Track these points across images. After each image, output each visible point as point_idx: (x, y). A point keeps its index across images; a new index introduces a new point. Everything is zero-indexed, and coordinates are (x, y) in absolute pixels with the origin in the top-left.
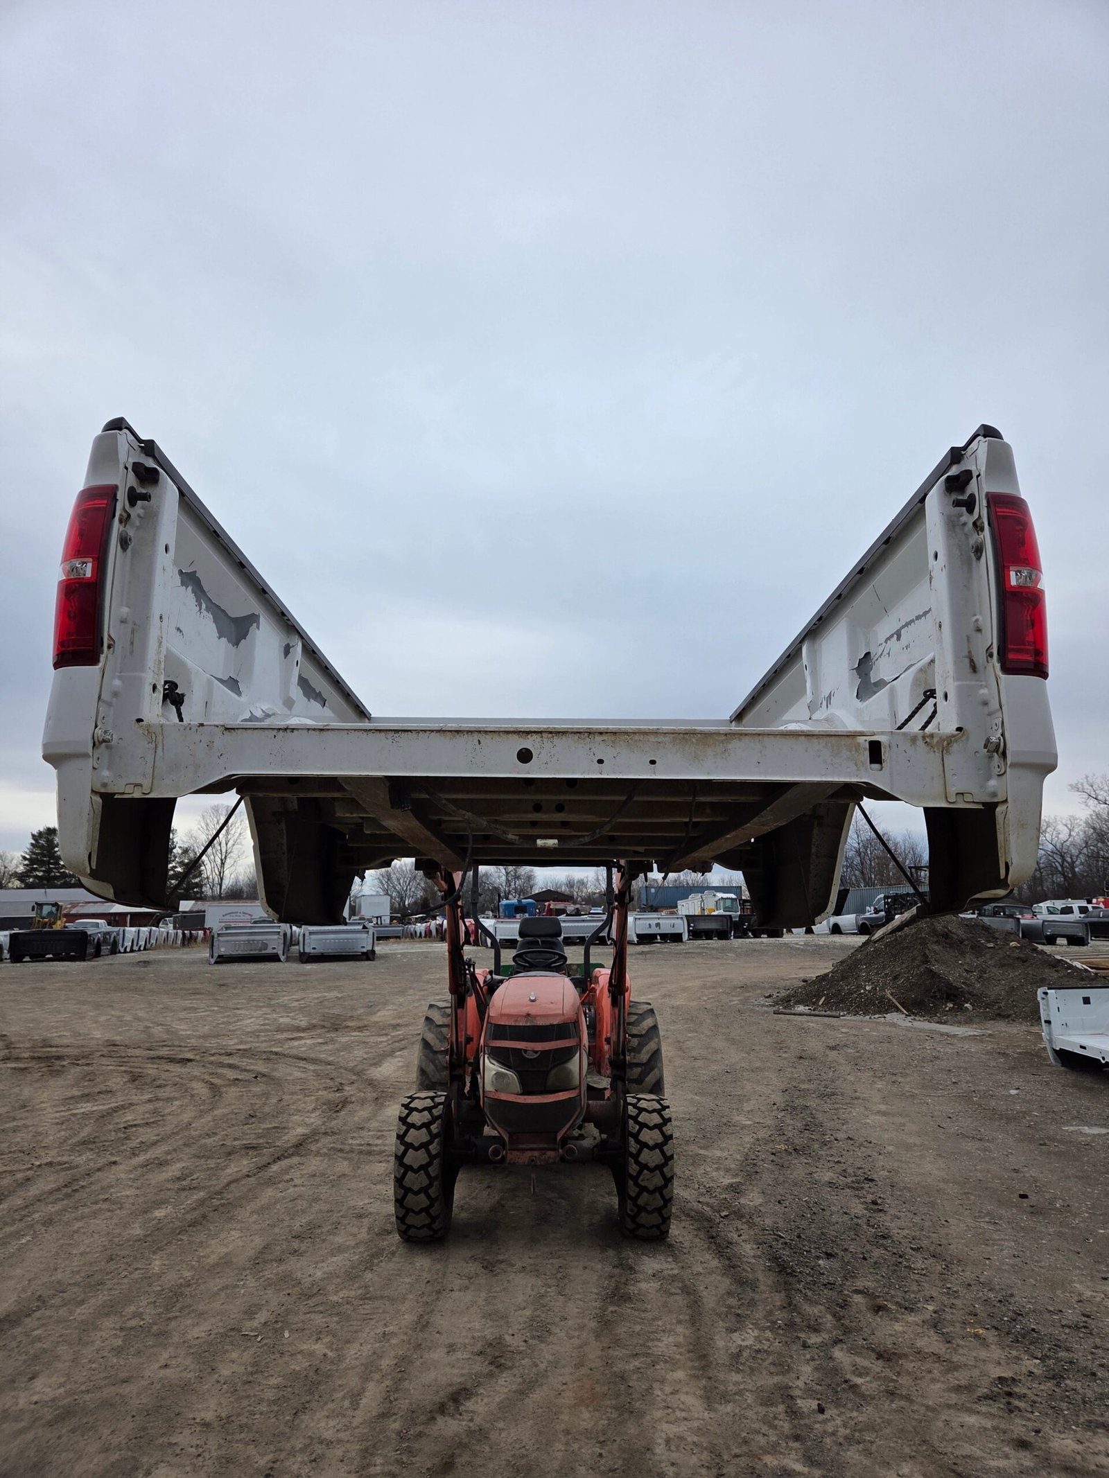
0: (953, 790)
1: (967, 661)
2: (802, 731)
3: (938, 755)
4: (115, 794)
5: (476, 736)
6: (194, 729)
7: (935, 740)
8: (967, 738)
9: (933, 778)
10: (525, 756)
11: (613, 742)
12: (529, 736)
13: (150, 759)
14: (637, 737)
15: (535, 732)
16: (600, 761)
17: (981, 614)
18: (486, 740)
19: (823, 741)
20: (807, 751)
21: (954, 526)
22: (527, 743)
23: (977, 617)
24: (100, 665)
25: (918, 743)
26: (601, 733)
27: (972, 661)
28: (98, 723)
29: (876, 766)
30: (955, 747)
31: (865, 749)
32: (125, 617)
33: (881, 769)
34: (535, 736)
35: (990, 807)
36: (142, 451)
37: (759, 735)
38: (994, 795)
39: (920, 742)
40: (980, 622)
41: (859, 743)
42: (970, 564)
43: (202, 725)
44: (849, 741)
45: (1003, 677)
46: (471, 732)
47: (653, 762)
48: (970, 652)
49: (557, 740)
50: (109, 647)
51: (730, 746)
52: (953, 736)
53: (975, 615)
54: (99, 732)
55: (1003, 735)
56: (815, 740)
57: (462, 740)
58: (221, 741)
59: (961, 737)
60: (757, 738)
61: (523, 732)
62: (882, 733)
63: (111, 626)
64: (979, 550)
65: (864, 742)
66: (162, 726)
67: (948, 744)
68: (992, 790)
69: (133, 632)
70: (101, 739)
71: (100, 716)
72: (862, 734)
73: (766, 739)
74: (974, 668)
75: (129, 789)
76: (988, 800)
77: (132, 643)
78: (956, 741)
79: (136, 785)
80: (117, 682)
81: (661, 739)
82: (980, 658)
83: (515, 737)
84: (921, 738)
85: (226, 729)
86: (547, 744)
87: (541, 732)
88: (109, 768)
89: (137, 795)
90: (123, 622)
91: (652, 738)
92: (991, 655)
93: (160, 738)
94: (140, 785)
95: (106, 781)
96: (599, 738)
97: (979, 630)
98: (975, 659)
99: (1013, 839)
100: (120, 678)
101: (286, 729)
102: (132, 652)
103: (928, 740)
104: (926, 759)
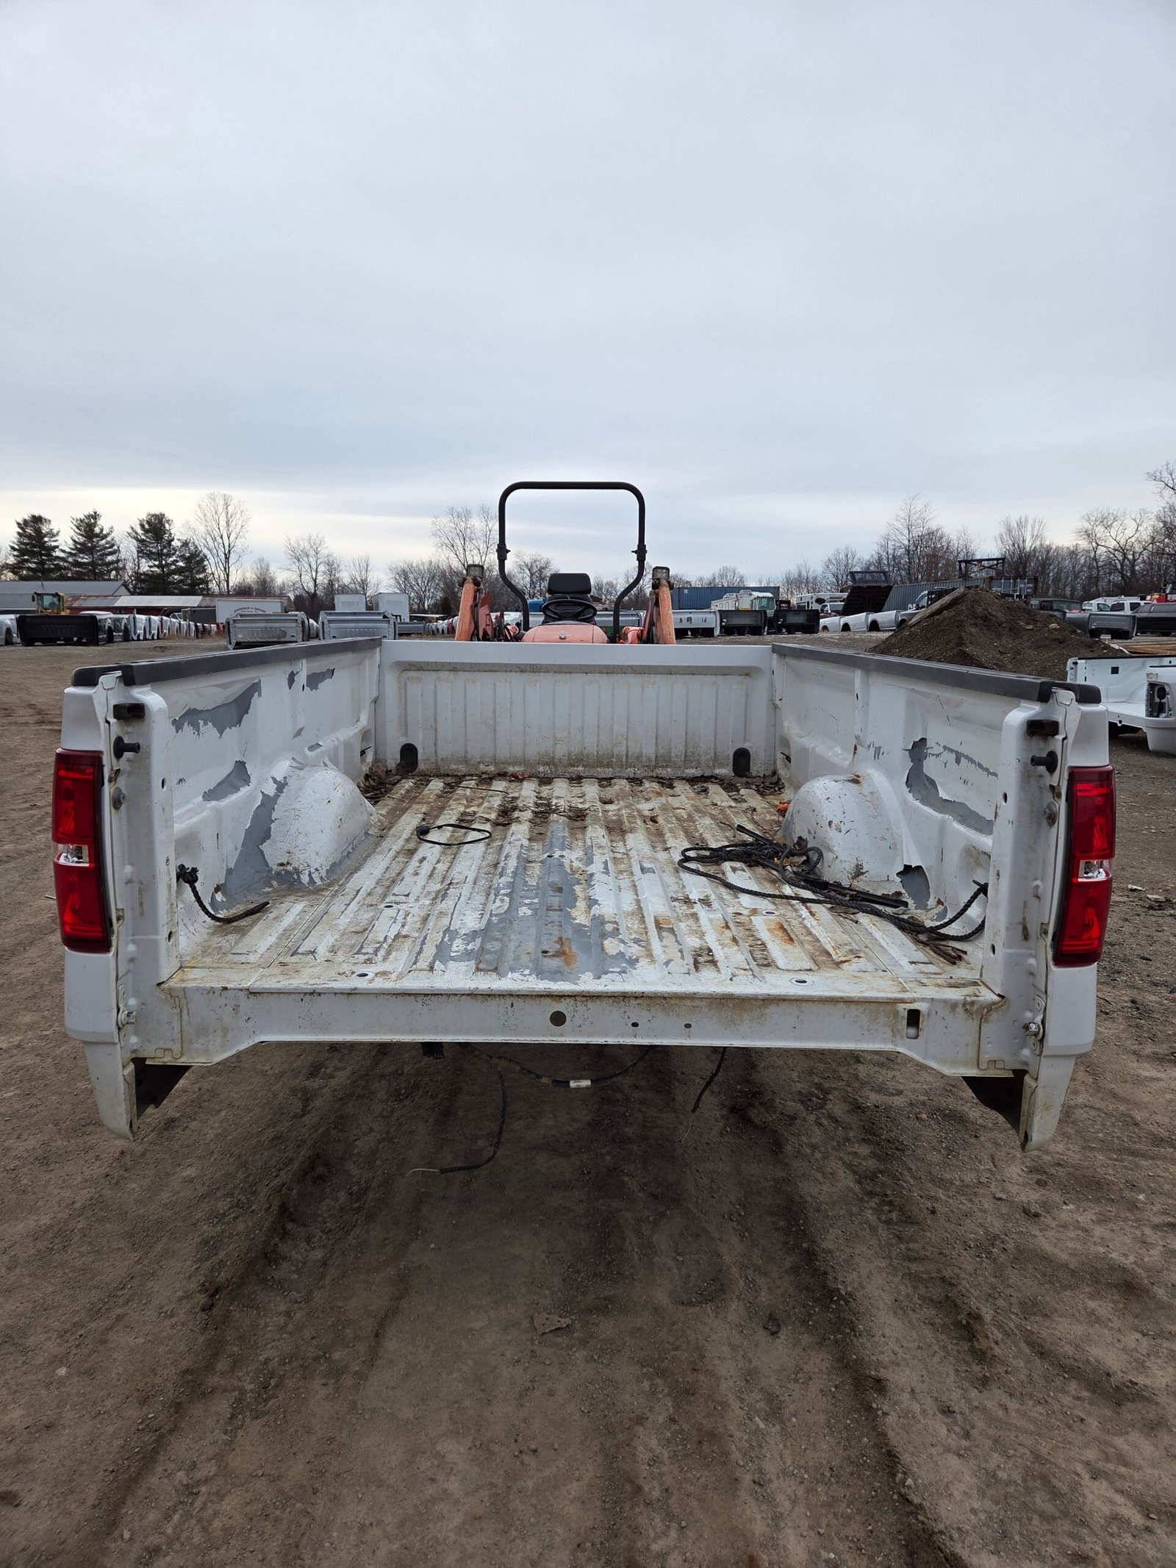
0: (985, 1057)
1: (1020, 927)
2: (842, 998)
3: (976, 1022)
4: (145, 1059)
5: (509, 1001)
6: (217, 993)
7: (975, 1007)
8: (1008, 1008)
9: (967, 1045)
10: (558, 1019)
11: (648, 1005)
12: (562, 1000)
13: (176, 1024)
14: (672, 1002)
15: (568, 996)
16: (635, 1025)
17: (1042, 880)
18: (519, 1003)
19: (861, 1008)
20: (844, 1016)
21: (1029, 776)
22: (561, 1007)
23: (1038, 882)
24: (113, 949)
25: (957, 1009)
26: (636, 998)
27: (1025, 929)
28: (121, 1005)
29: (912, 1031)
30: (994, 1016)
31: (903, 1017)
32: (129, 877)
33: (917, 1037)
34: (568, 1000)
35: (1020, 1074)
36: (120, 681)
37: (797, 1000)
38: (1026, 1063)
39: (960, 1010)
40: (1040, 891)
41: (897, 1012)
42: (1039, 824)
43: (225, 989)
44: (888, 1008)
45: (1053, 968)
46: (503, 995)
47: (688, 1026)
48: (1024, 919)
49: (590, 1004)
50: (118, 919)
51: (767, 1011)
52: (994, 1003)
53: (1036, 879)
54: (122, 1016)
55: (1043, 1022)
56: (853, 1007)
57: (493, 1004)
58: (246, 1005)
59: (1002, 1006)
60: (795, 1003)
61: (556, 996)
62: (923, 1000)
63: (118, 897)
64: (1052, 819)
65: (903, 1009)
66: (184, 989)
67: (988, 1012)
68: (1025, 1059)
69: (140, 891)
70: (124, 1023)
71: (121, 994)
72: (903, 1001)
73: (803, 1004)
74: (1026, 936)
75: (159, 1054)
76: (1019, 1067)
77: (141, 904)
78: (996, 1009)
79: (165, 1050)
80: (132, 948)
81: (697, 1003)
82: (1034, 929)
83: (549, 1000)
84: (961, 1006)
85: (251, 993)
86: (581, 1008)
87: (575, 996)
88: (136, 1033)
89: (168, 1060)
90: (129, 882)
91: (688, 1003)
92: (1046, 933)
93: (184, 1002)
94: (171, 1050)
95: (135, 1048)
96: (633, 1002)
97: (1037, 897)
98: (1028, 926)
99: (1036, 1119)
100: (133, 942)
101: (312, 994)
102: (142, 914)
103: (968, 1007)
104: (963, 1027)
